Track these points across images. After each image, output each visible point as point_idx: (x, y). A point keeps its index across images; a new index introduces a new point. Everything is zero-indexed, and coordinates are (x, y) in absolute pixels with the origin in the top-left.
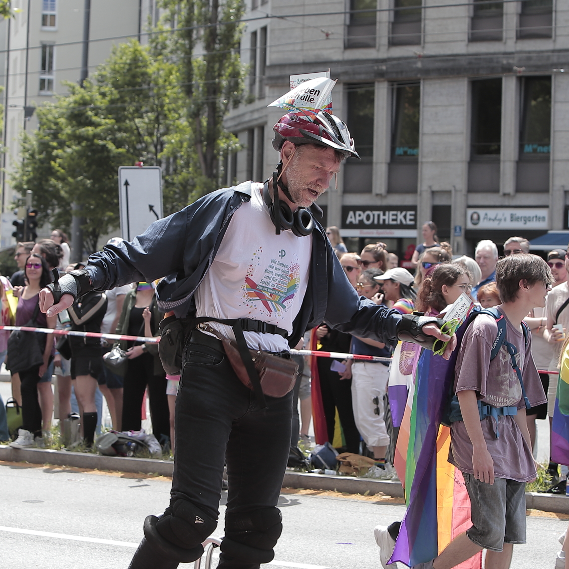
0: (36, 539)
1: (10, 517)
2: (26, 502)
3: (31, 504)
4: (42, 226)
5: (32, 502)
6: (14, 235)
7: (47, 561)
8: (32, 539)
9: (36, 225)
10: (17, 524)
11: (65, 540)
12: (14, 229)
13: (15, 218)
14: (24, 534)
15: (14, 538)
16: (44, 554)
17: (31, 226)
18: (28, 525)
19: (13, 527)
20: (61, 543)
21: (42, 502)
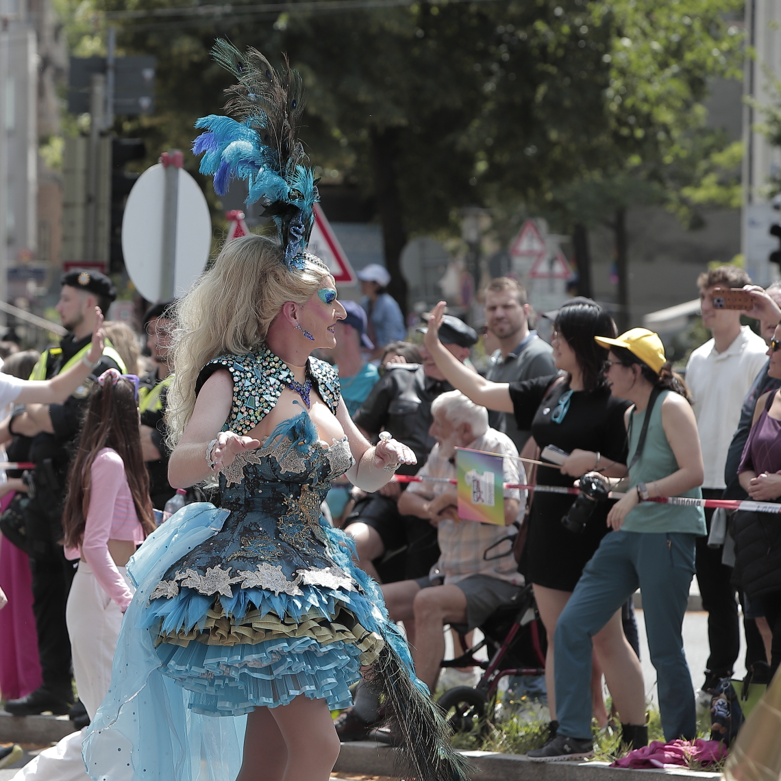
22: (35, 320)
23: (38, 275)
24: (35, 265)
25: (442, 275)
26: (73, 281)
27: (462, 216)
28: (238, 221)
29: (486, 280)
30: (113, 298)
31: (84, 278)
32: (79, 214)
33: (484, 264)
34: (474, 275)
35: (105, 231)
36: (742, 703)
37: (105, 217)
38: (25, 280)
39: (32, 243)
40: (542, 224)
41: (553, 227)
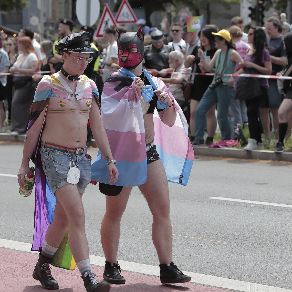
0: (263, 207)
1: (247, 194)
2: (257, 184)
3: (260, 185)
4: (267, 10)
5: (261, 184)
6: (250, 16)
7: (270, 221)
8: (260, 207)
9: (263, 9)
10: (251, 198)
11: (282, 207)
12: (249, 12)
13: (250, 5)
14: (255, 204)
15: (249, 207)
16: (268, 217)
17: (261, 9)
18: (258, 199)
19: (248, 200)
20: (279, 209)
21: (267, 184)
22: (52, 36)
23: (52, 24)
24: (51, 21)
25: (161, 22)
26: (62, 22)
27: (167, 6)
28: (107, 6)
29: (172, 23)
30: (74, 26)
31: (65, 21)
32: (63, 6)
33: (172, 19)
34: (170, 21)
35: (70, 10)
36: (243, 130)
37: (70, 6)
38: (49, 26)
39: (50, 16)
40: (187, 9)
41: (191, 10)
